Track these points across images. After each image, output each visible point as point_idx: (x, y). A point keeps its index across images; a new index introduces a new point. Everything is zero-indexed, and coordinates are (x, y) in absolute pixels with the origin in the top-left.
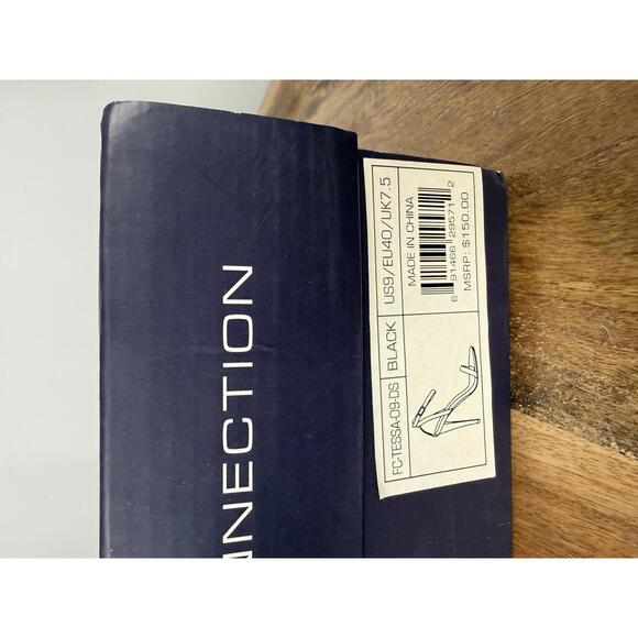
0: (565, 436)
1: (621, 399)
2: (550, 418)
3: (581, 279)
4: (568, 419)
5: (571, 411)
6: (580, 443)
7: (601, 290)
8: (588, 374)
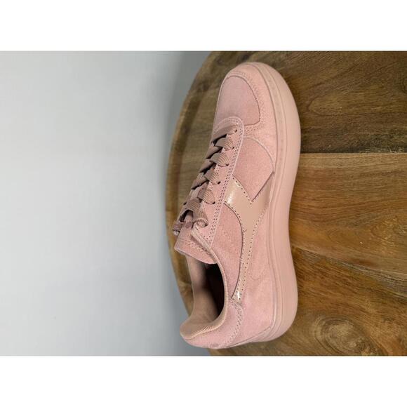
0: (376, 154)
1: (391, 137)
2: (371, 151)
3: (378, 106)
4: (376, 149)
5: (377, 146)
6: (380, 155)
7: (385, 108)
8: (382, 133)
